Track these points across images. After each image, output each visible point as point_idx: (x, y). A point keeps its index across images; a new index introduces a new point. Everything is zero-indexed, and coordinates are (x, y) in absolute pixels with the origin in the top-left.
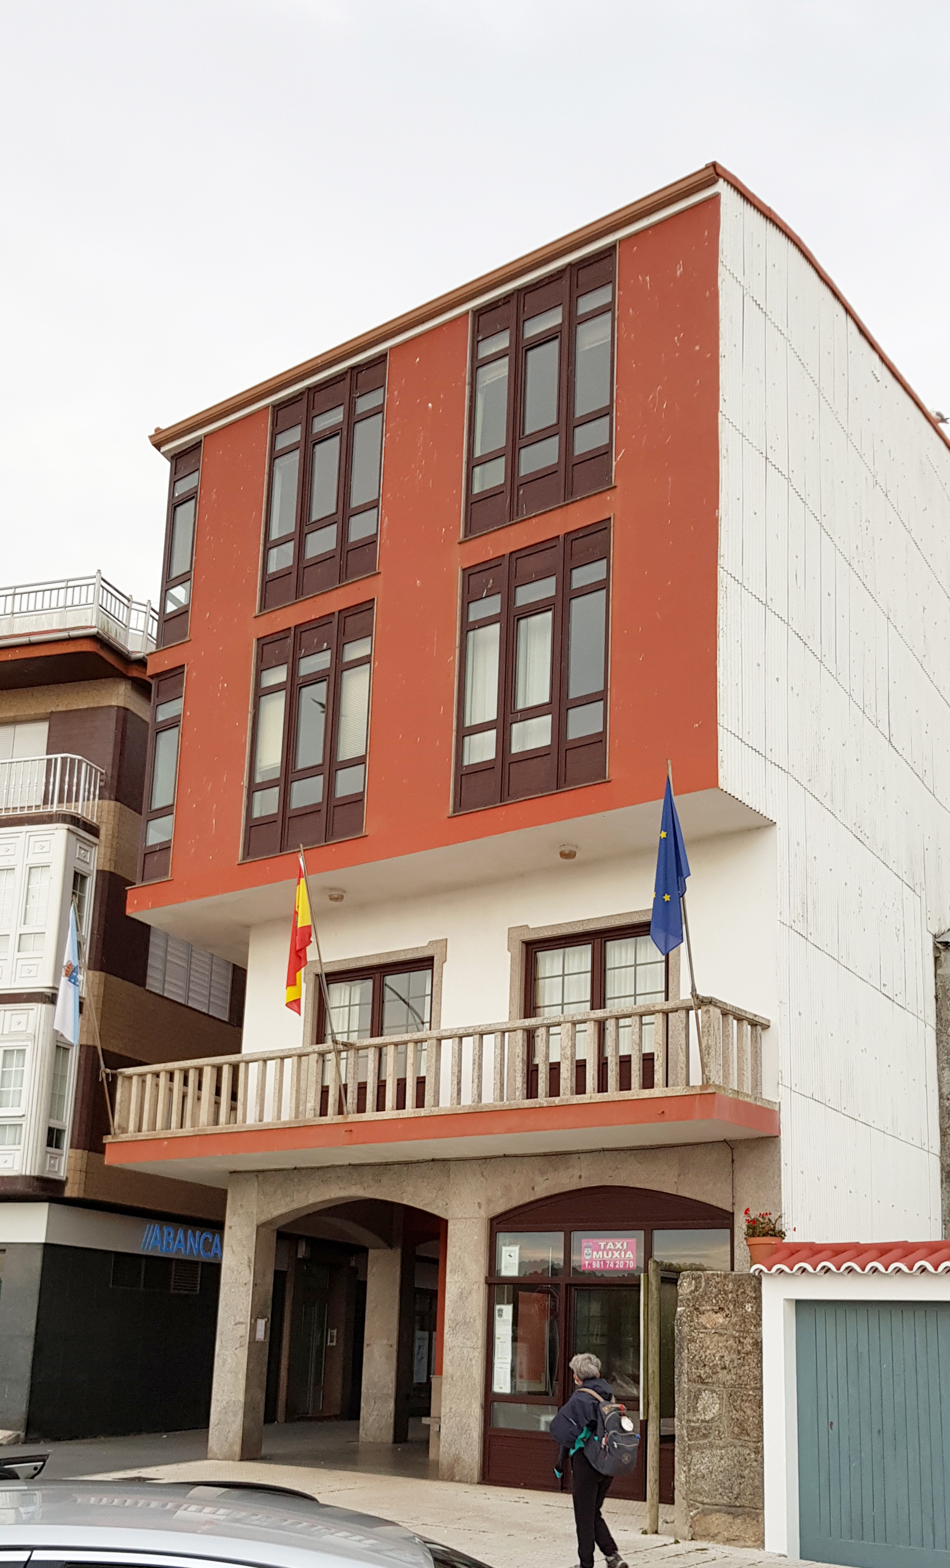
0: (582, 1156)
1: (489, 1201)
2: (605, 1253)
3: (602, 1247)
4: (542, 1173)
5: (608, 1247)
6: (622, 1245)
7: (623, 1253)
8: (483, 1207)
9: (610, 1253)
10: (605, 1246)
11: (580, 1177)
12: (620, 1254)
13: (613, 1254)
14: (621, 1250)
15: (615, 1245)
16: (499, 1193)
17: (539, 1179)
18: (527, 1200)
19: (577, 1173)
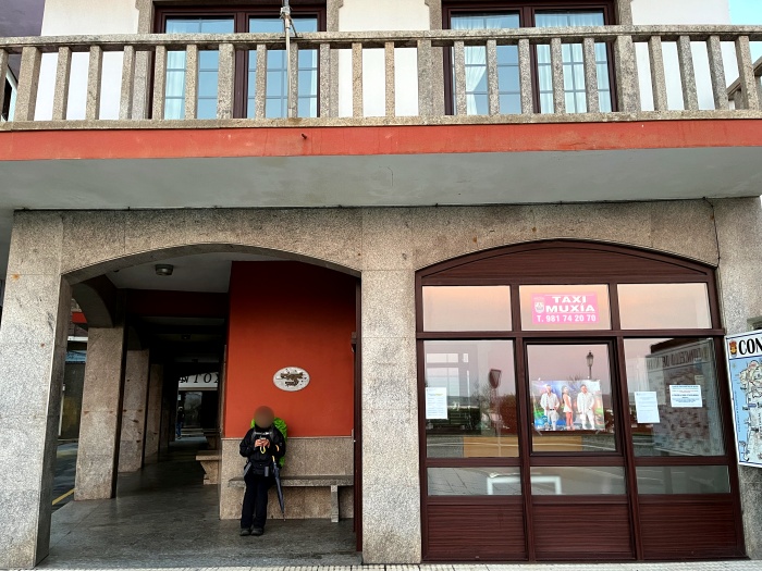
0: (535, 209)
1: (417, 252)
2: (561, 307)
3: (557, 301)
4: (486, 226)
5: (564, 301)
6: (581, 299)
7: (582, 307)
8: (409, 259)
9: (567, 307)
10: (560, 300)
11: (534, 230)
12: (579, 308)
13: (570, 308)
14: (580, 304)
15: (572, 299)
16: (430, 244)
17: (483, 231)
18: (468, 251)
19: (529, 225)
